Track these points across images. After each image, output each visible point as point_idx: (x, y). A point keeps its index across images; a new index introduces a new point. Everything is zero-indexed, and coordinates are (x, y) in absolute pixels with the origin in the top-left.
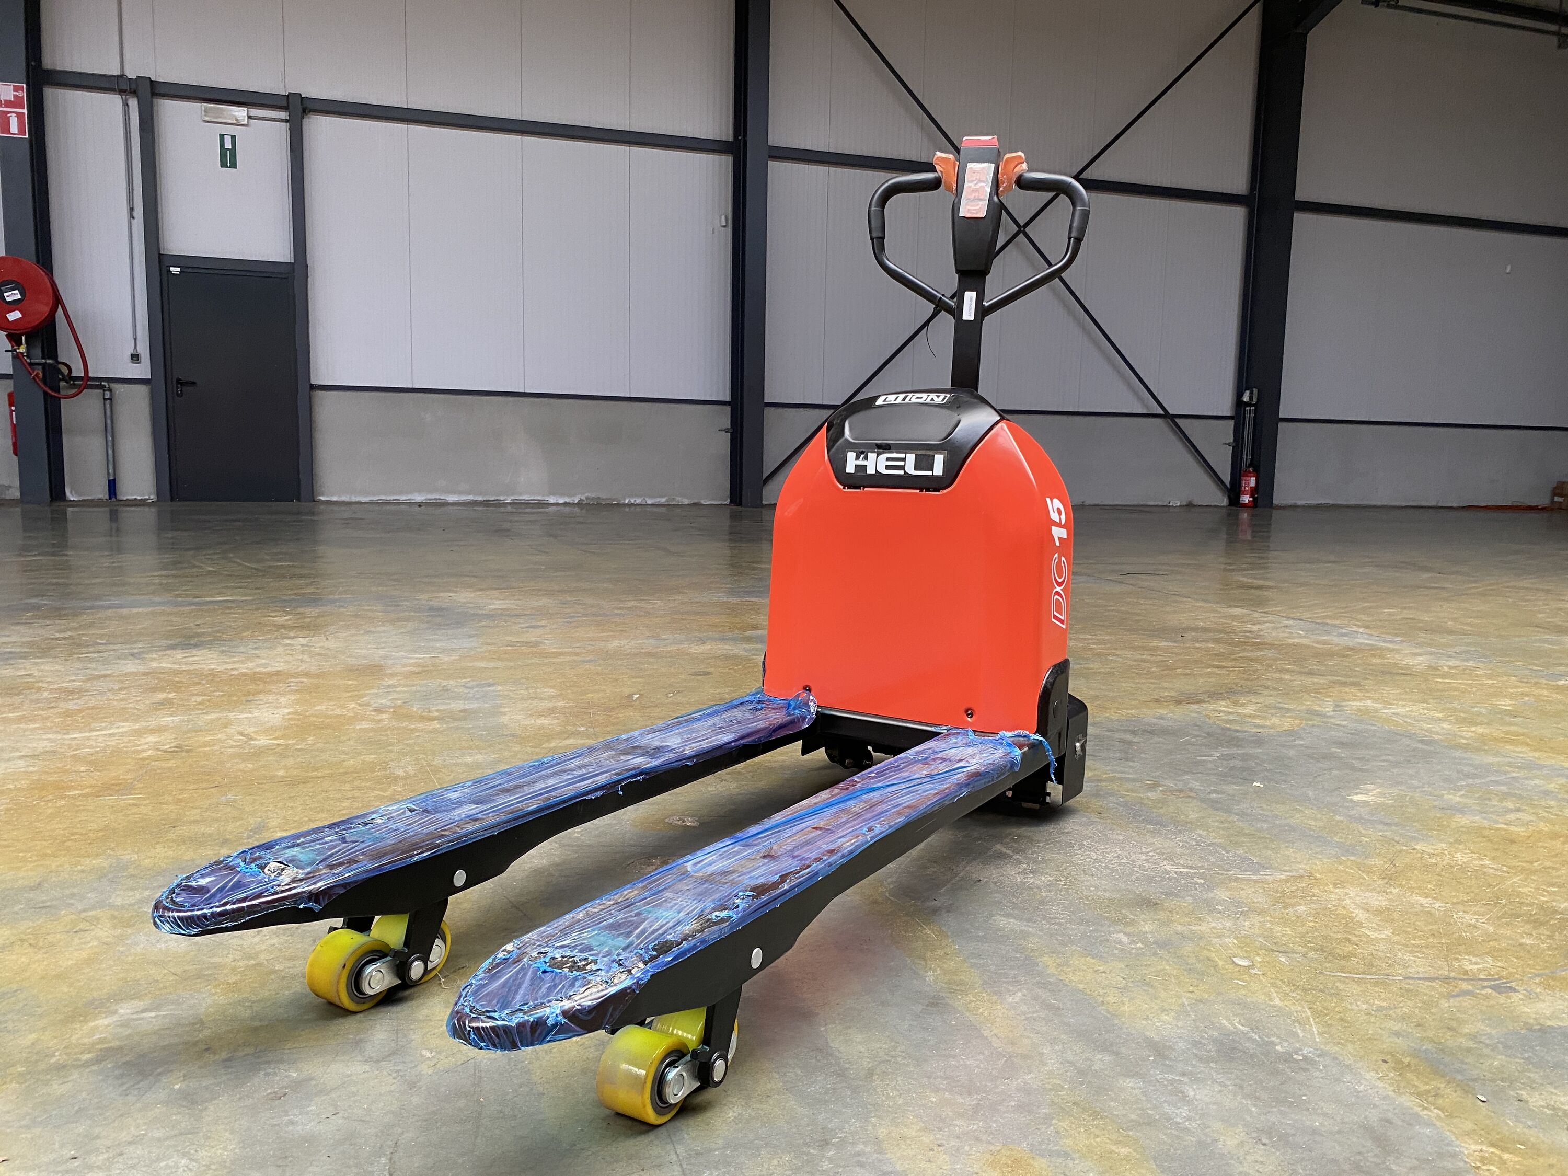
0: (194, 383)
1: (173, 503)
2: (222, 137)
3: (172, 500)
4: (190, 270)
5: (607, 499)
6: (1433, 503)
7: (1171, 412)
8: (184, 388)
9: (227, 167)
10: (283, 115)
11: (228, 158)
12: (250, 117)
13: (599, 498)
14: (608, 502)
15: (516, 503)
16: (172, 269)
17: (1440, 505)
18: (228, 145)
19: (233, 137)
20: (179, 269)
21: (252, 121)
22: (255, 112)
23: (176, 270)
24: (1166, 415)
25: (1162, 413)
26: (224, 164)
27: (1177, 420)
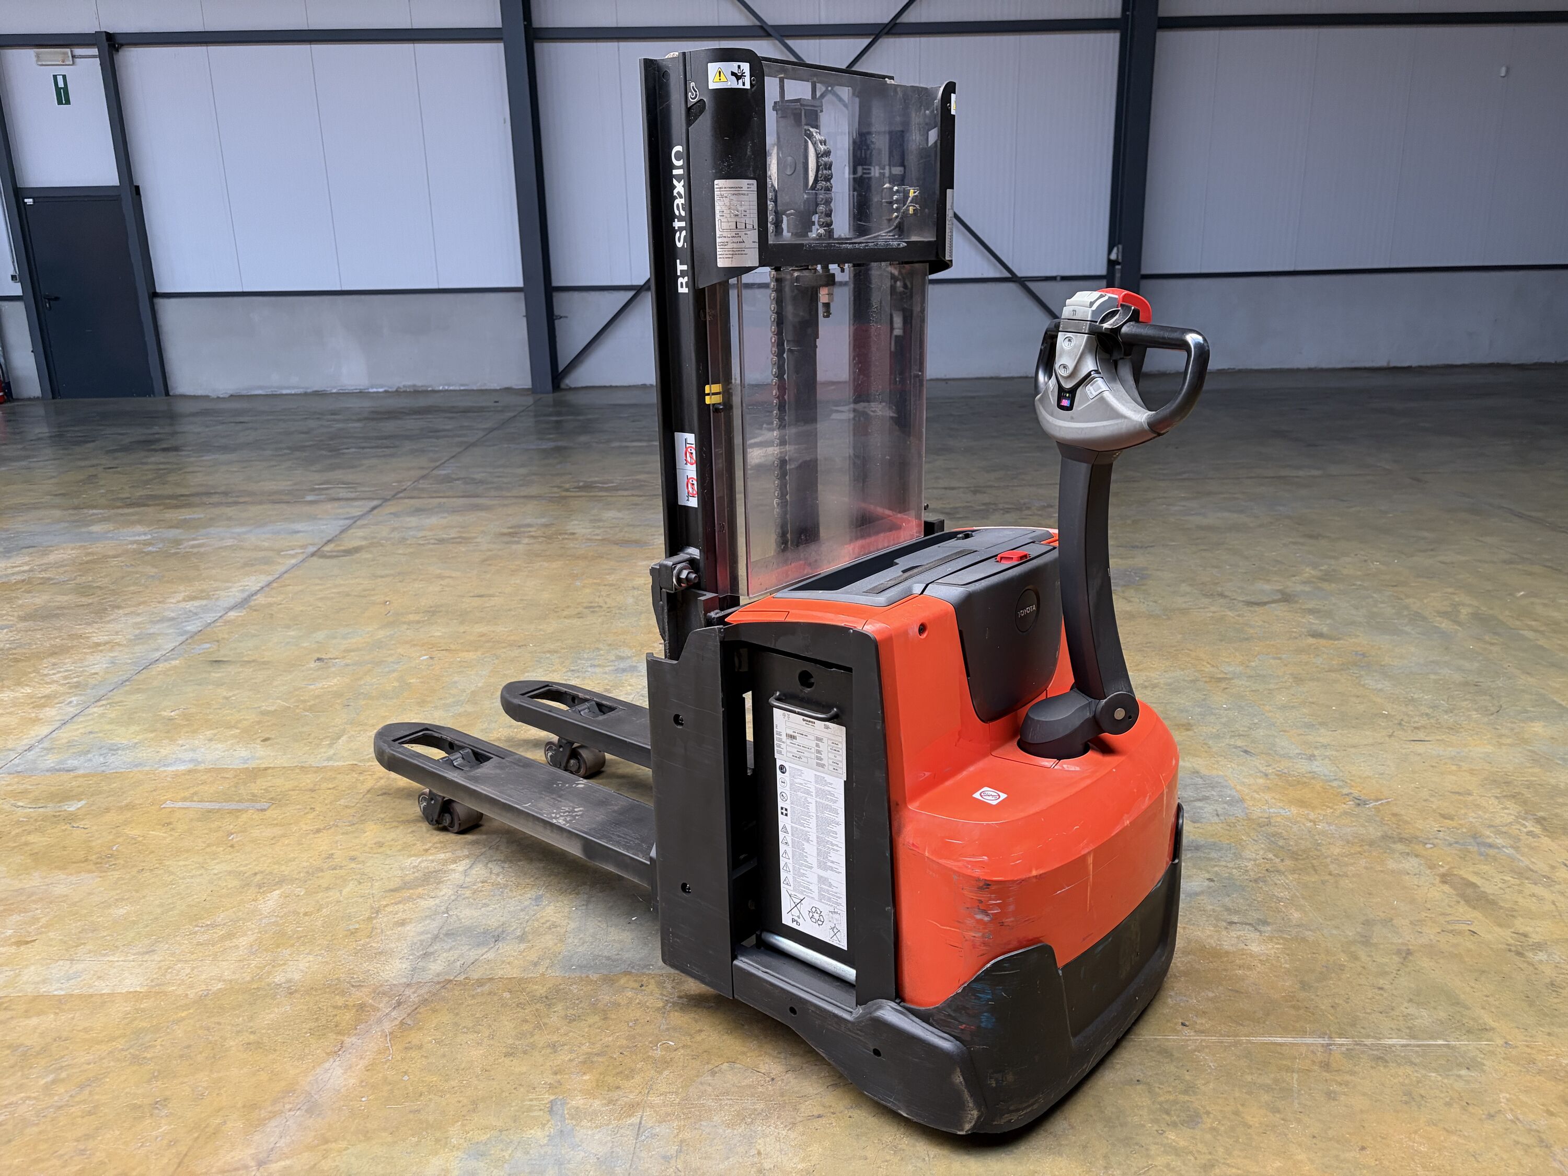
0: (57, 299)
1: (55, 400)
2: (55, 77)
3: (54, 398)
4: (40, 200)
5: (422, 386)
6: (1382, 363)
7: (1019, 274)
8: (51, 302)
9: (62, 104)
10: (95, 51)
11: (63, 96)
12: (73, 57)
13: (414, 386)
14: (424, 388)
15: (340, 393)
16: (26, 200)
17: (1392, 365)
18: (61, 84)
19: (64, 77)
20: (31, 200)
21: (77, 60)
22: (78, 51)
23: (29, 201)
24: (1013, 278)
25: (1007, 275)
26: (60, 102)
27: (1031, 285)
